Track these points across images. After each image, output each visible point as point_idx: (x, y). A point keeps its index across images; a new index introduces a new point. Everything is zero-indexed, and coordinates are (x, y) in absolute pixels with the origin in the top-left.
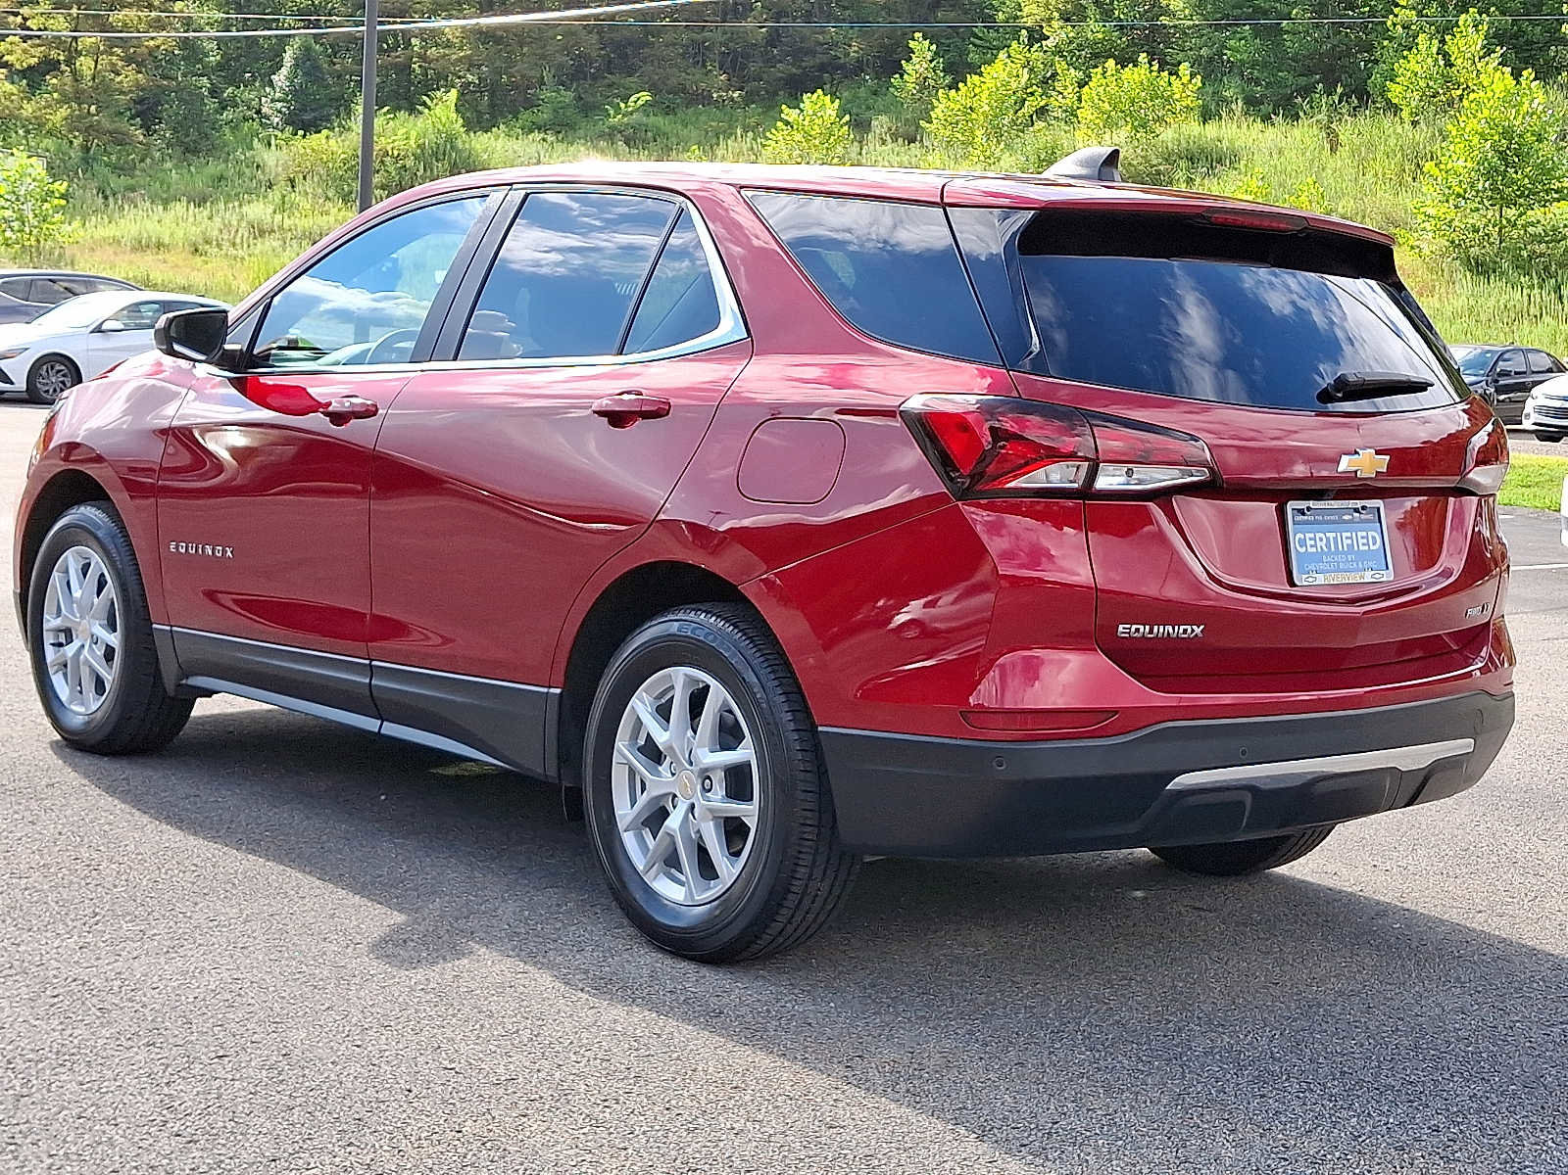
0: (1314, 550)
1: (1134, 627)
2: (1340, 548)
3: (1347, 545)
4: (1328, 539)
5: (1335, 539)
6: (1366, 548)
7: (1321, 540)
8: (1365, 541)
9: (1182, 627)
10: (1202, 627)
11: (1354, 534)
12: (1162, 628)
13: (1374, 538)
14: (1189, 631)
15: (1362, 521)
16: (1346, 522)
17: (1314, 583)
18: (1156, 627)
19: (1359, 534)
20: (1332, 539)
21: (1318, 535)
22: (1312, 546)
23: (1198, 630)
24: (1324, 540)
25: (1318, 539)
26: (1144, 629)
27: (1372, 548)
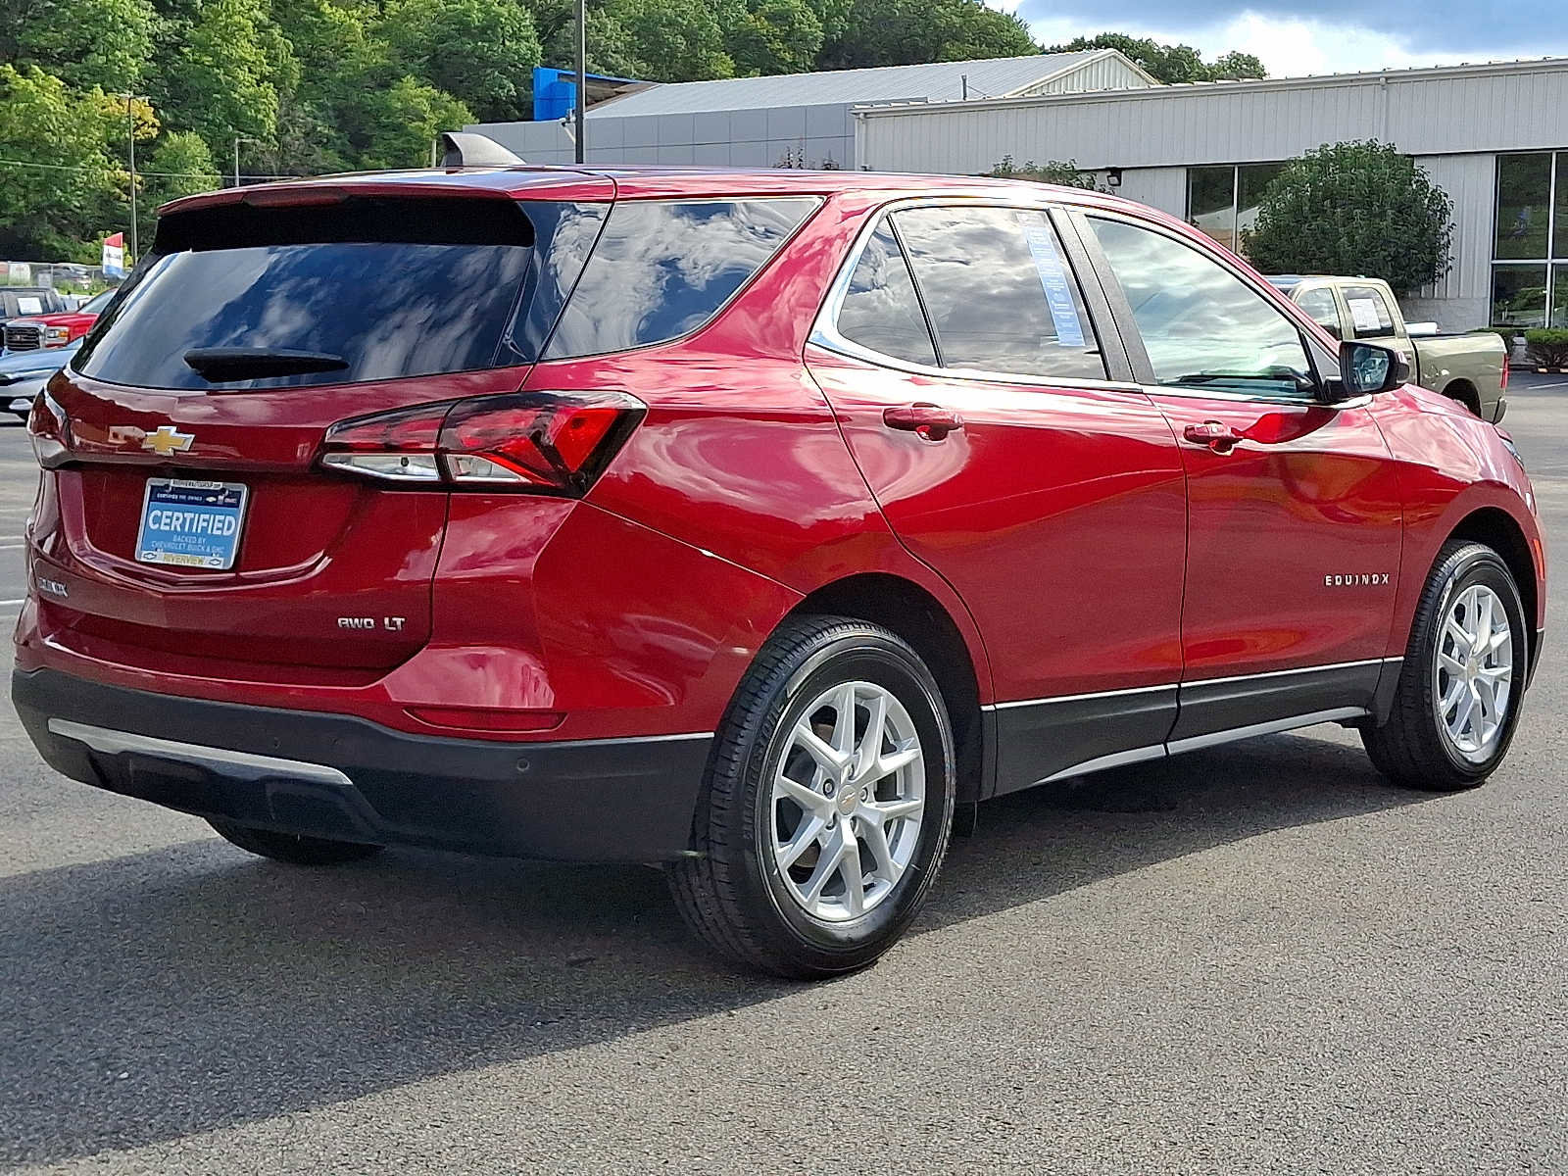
0: (168, 528)
2: (194, 530)
3: (202, 527)
4: (185, 519)
5: (192, 520)
6: (219, 532)
7: (178, 519)
8: (220, 525)
11: (212, 517)
13: (230, 523)
16: (208, 504)
17: (152, 561)
19: (217, 518)
20: (188, 521)
21: (176, 514)
22: (165, 524)
24: (181, 520)
25: (175, 518)
27: (225, 534)
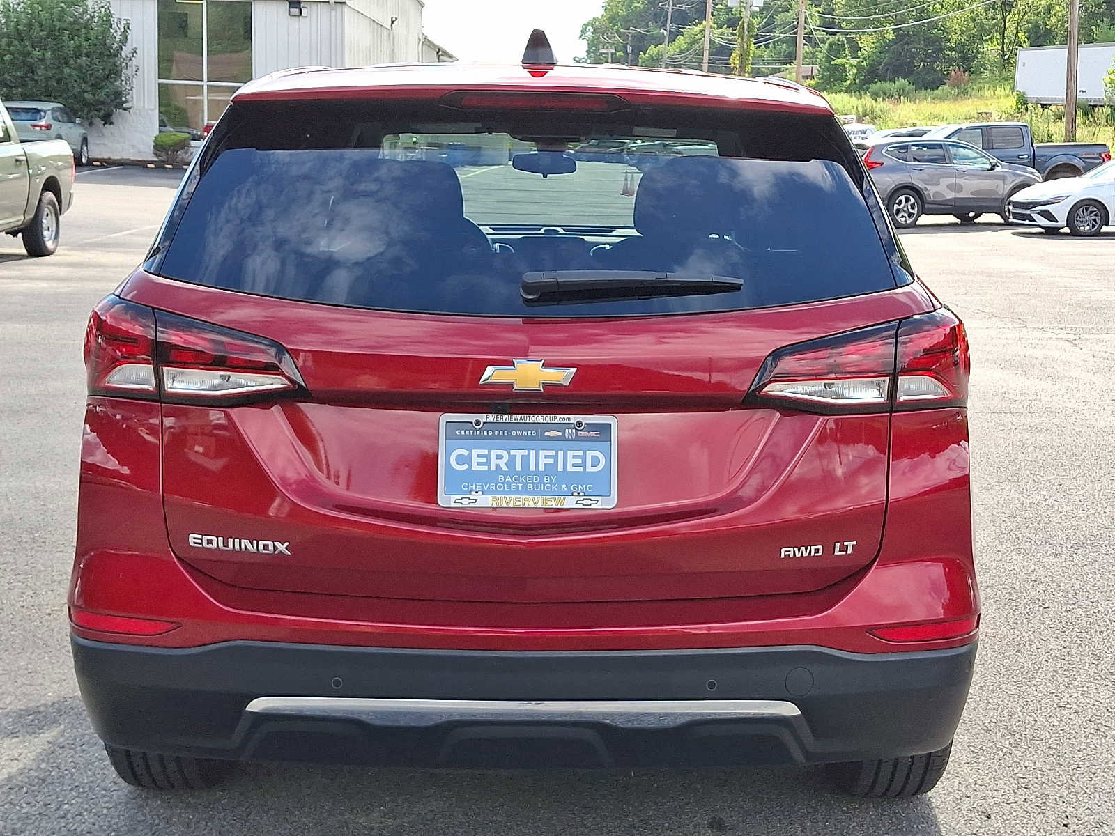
0: (484, 468)
1: (206, 538)
2: (533, 468)
3: (546, 465)
4: (512, 457)
5: (526, 457)
6: (578, 469)
7: (499, 457)
8: (579, 461)
9: (261, 543)
10: (287, 544)
11: (561, 453)
12: (237, 541)
13: (596, 458)
14: (271, 548)
15: (578, 439)
16: (550, 438)
18: (230, 540)
19: (570, 454)
20: (519, 458)
21: (495, 452)
22: (479, 464)
23: (282, 547)
24: (506, 458)
25: (492, 457)
26: (216, 542)
27: (589, 469)
